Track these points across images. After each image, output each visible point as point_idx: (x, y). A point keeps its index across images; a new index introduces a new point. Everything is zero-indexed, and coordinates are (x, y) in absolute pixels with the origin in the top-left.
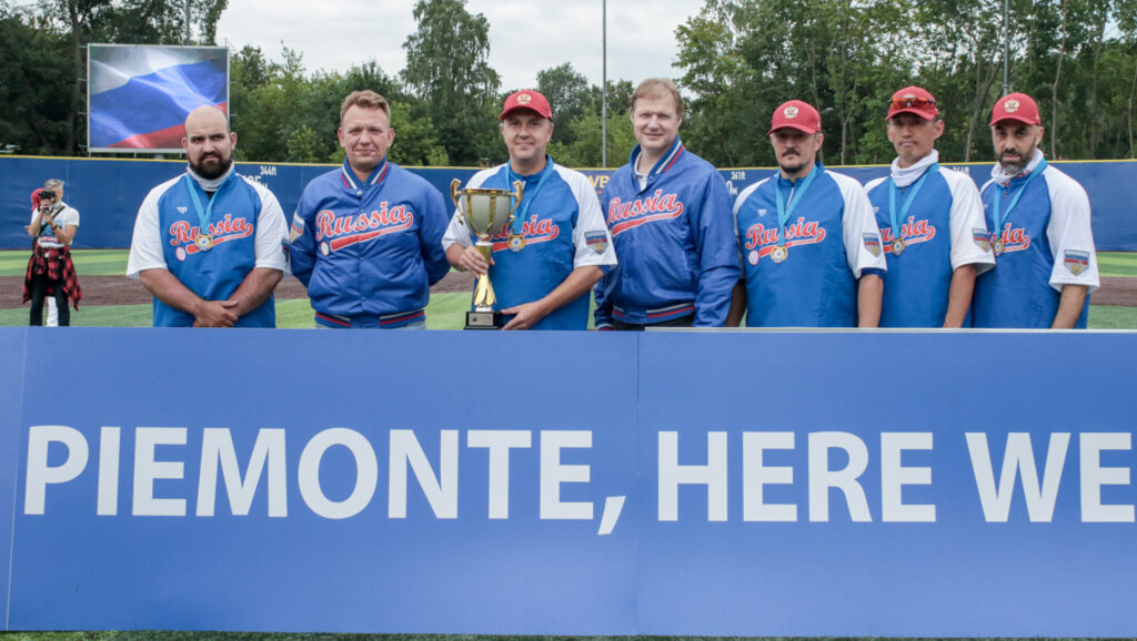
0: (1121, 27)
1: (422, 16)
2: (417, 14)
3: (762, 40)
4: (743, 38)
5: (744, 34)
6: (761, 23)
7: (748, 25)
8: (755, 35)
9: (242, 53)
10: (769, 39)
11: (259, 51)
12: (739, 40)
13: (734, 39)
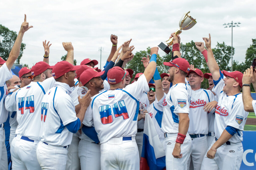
0: (204, 66)
1: (63, 59)
2: (62, 59)
3: (133, 66)
4: (129, 66)
5: (129, 65)
6: (132, 63)
7: (130, 63)
8: (131, 65)
9: (24, 66)
10: (134, 66)
11: (28, 65)
12: (128, 66)
13: (127, 66)
